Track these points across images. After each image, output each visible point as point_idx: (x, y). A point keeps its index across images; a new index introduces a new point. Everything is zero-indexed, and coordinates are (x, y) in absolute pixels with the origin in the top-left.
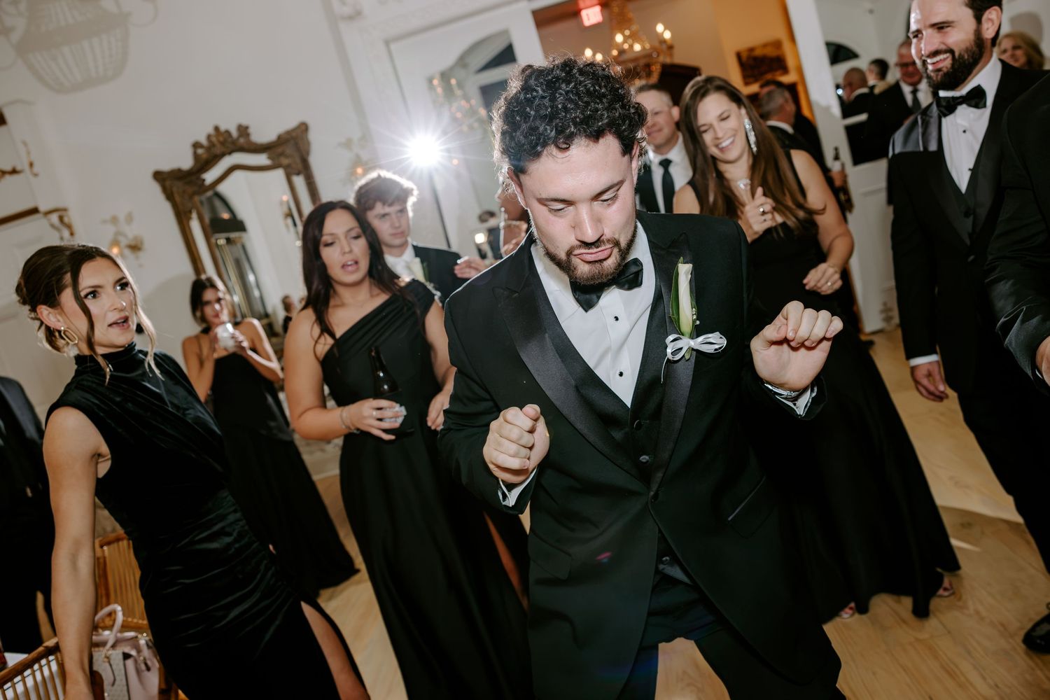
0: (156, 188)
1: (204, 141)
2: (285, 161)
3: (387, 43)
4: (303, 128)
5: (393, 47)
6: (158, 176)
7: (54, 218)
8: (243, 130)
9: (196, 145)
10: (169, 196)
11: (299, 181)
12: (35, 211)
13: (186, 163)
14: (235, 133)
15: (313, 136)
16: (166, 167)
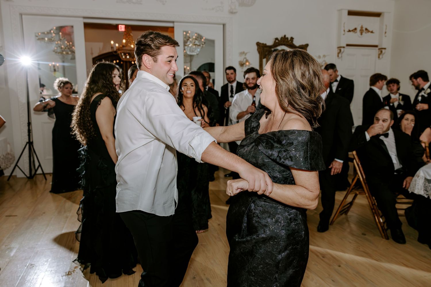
3: (21, 15)
5: (23, 16)
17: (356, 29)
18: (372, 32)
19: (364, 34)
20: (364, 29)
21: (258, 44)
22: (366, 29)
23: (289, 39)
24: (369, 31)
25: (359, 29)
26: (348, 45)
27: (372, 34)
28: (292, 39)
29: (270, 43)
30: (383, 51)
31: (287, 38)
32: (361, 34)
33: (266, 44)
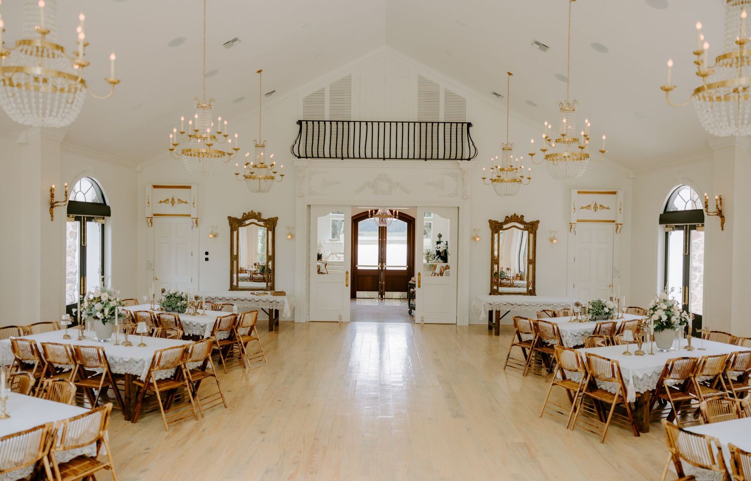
0: (228, 221)
1: (247, 214)
2: (268, 226)
4: (276, 219)
6: (230, 218)
7: (194, 221)
8: (260, 214)
9: (244, 214)
10: (231, 225)
11: (270, 233)
12: (189, 215)
13: (240, 217)
14: (257, 214)
15: (278, 222)
16: (233, 216)
17: (589, 206)
18: (608, 208)
19: (598, 210)
20: (598, 206)
21: (490, 221)
22: (601, 206)
23: (519, 217)
24: (604, 208)
25: (593, 206)
26: (578, 221)
27: (607, 210)
28: (522, 216)
29: (501, 220)
30: (619, 226)
31: (518, 216)
32: (596, 211)
33: (497, 221)
